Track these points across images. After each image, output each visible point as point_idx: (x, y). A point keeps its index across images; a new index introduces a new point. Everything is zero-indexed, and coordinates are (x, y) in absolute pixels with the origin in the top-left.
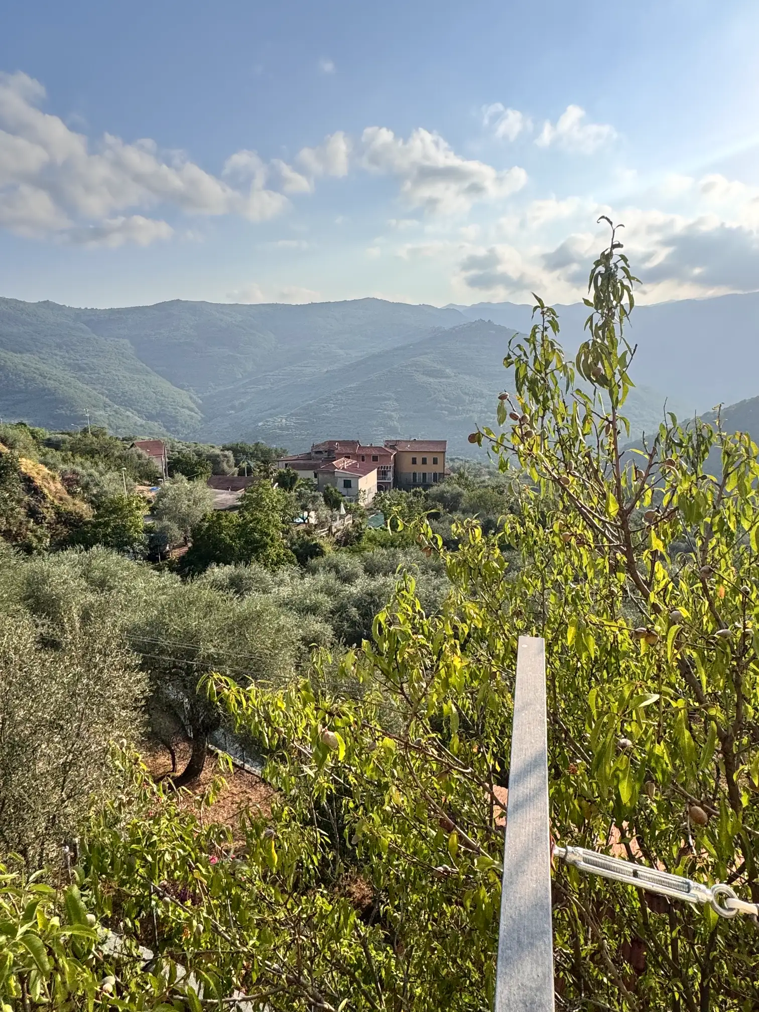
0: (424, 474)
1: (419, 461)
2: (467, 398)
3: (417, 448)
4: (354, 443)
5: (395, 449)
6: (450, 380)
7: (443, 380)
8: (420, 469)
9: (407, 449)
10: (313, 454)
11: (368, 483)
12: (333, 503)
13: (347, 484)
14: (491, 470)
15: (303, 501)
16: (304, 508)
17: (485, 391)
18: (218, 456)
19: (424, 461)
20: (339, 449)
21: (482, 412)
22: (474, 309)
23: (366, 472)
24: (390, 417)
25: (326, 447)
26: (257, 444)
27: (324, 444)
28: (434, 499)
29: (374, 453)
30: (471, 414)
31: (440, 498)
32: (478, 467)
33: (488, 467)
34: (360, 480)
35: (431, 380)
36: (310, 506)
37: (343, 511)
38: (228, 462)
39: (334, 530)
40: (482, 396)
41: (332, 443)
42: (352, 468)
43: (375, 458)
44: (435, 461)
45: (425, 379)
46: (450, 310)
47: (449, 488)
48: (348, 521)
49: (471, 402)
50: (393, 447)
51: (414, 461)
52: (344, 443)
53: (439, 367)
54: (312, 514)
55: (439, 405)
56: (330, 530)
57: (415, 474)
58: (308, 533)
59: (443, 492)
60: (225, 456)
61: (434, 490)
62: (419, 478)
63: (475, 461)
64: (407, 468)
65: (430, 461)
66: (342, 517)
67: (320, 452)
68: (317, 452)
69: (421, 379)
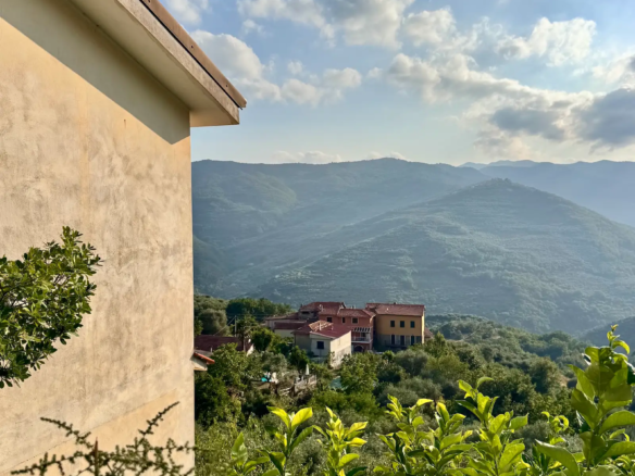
0: (402, 337)
1: (397, 324)
2: (483, 256)
3: (397, 311)
4: (336, 305)
5: (375, 312)
6: (466, 238)
7: (459, 237)
8: (398, 332)
9: (386, 312)
10: (300, 315)
11: (341, 346)
12: (298, 363)
13: (321, 345)
14: (504, 329)
15: (267, 362)
16: (267, 369)
17: (503, 248)
18: (211, 315)
19: (402, 324)
20: (323, 310)
21: (498, 269)
22: (493, 167)
23: (339, 334)
24: (404, 272)
25: (312, 308)
26: (262, 300)
27: (310, 305)
28: (398, 363)
29: (355, 315)
30: (488, 271)
31: (404, 363)
32: (489, 326)
33: (500, 327)
34: (332, 343)
35: (446, 236)
36: (273, 367)
37: (308, 372)
38: (220, 320)
39: (296, 390)
40: (498, 252)
41: (318, 304)
42: (327, 331)
43: (355, 320)
44: (413, 325)
45: (439, 235)
46: (468, 170)
47: (414, 353)
48: (313, 382)
49: (486, 260)
50: (373, 310)
51: (393, 324)
52: (326, 305)
53: (453, 224)
54: (274, 375)
55: (453, 261)
56: (293, 389)
57: (393, 336)
58: (265, 392)
59: (408, 357)
60: (218, 315)
61: (401, 354)
62: (397, 340)
63: (486, 320)
64: (386, 329)
65: (407, 324)
66: (306, 378)
67: (307, 313)
68: (304, 313)
69: (435, 235)
